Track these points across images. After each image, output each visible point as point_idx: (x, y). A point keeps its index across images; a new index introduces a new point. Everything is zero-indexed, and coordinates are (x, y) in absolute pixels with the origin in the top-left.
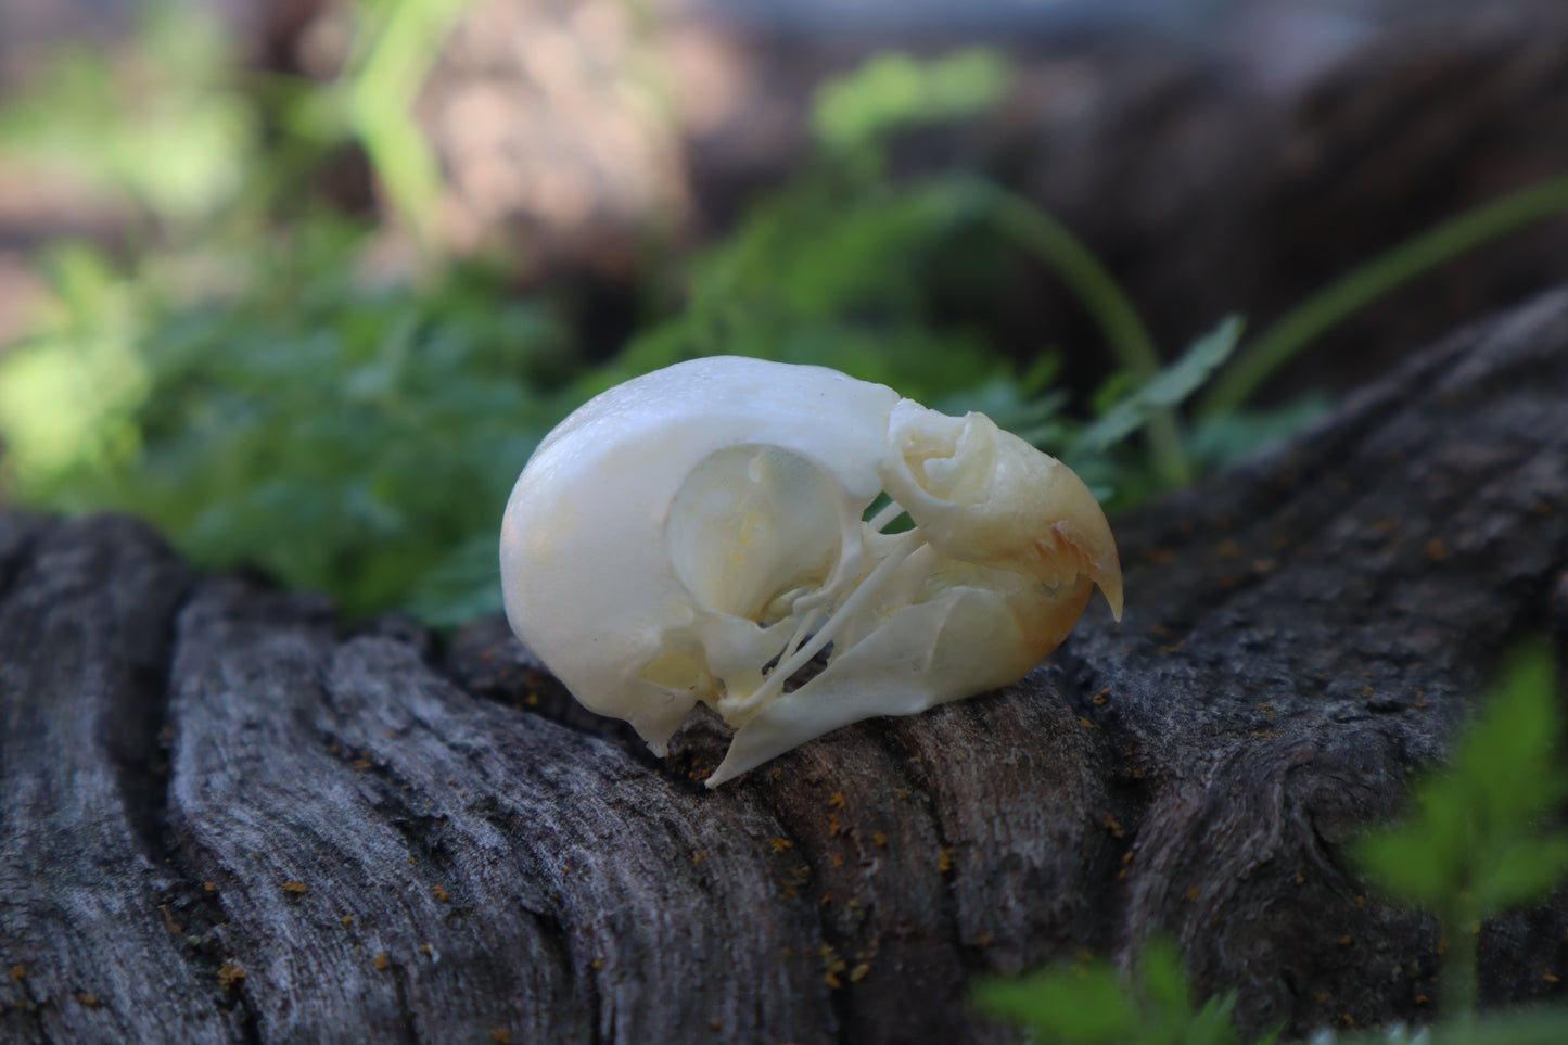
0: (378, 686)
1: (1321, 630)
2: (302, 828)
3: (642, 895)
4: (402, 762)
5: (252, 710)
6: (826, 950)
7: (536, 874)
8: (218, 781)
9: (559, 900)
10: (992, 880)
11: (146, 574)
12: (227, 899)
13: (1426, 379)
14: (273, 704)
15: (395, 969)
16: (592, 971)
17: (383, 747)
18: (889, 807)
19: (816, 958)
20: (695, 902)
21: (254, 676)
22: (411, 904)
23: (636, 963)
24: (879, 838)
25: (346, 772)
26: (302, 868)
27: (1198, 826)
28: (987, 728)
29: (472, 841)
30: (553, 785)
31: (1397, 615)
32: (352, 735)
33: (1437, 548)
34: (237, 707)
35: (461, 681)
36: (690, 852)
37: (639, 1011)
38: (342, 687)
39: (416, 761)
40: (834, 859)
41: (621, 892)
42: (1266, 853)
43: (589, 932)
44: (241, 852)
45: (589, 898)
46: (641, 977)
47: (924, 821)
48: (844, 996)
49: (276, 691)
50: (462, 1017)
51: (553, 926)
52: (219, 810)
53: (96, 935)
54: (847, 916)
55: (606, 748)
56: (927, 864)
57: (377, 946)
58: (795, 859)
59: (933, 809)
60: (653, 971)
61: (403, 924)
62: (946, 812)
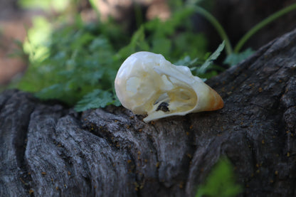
0: (64, 128)
2: (46, 161)
3: (104, 173)
4: (66, 145)
5: (41, 135)
6: (136, 183)
7: (87, 168)
8: (33, 151)
9: (90, 174)
10: (166, 169)
11: (26, 106)
12: (32, 176)
14: (45, 134)
15: (59, 190)
16: (94, 189)
17: (63, 142)
18: (149, 154)
19: (134, 185)
20: (113, 174)
21: (42, 128)
22: (64, 176)
23: (102, 187)
24: (146, 160)
25: (56, 148)
26: (45, 169)
27: (204, 156)
28: (167, 137)
29: (76, 161)
30: (92, 149)
31: (251, 104)
32: (58, 139)
33: (260, 90)
34: (38, 134)
35: (80, 125)
36: (113, 164)
38: (58, 129)
39: (68, 145)
40: (138, 164)
41: (100, 172)
43: (94, 181)
44: (35, 166)
45: (94, 173)
46: (103, 190)
47: (154, 156)
48: (139, 192)
49: (46, 131)
51: (88, 179)
52: (32, 157)
53: (8, 186)
54: (139, 178)
55: (102, 140)
56: (154, 166)
57: (57, 185)
58: (132, 164)
59: (156, 154)
60: (105, 189)
61: (62, 180)
62: (159, 154)
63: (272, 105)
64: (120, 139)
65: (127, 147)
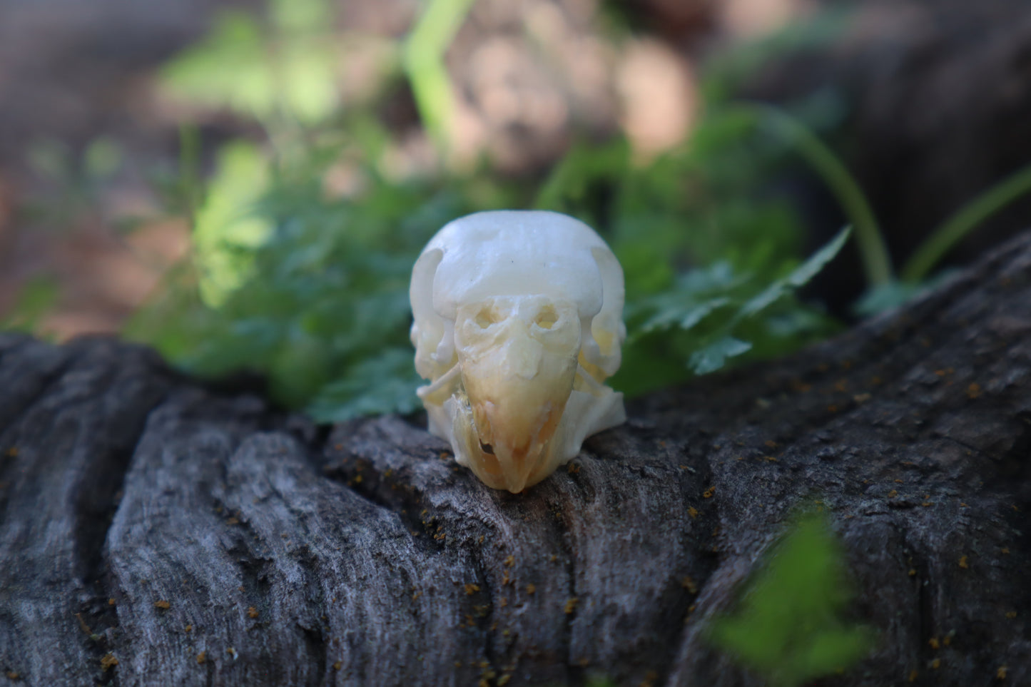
0: (259, 468)
1: (880, 446)
2: (178, 565)
3: (375, 618)
4: (257, 521)
5: (173, 482)
6: (485, 663)
7: (315, 603)
8: (137, 530)
9: (327, 621)
10: (597, 621)
12: (119, 610)
14: (187, 478)
16: (334, 670)
17: (248, 510)
18: (543, 567)
19: (476, 668)
20: (407, 626)
21: (181, 459)
22: (232, 618)
23: (361, 666)
24: (530, 588)
25: (220, 528)
26: (170, 592)
27: (739, 590)
28: (618, 513)
29: (283, 577)
30: (345, 541)
31: (936, 436)
32: (234, 501)
33: (973, 389)
34: (164, 479)
35: (318, 464)
36: (412, 592)
38: (236, 467)
39: (265, 520)
40: (500, 600)
41: (361, 616)
43: (336, 644)
44: (134, 579)
45: (341, 620)
46: (362, 676)
47: (563, 576)
49: (193, 468)
51: (316, 638)
52: (131, 550)
53: (28, 632)
54: (501, 641)
55: (387, 516)
56: (557, 607)
57: (202, 647)
58: (479, 599)
59: (570, 569)
60: (370, 672)
61: (221, 633)
62: (578, 572)
63: (1009, 446)
64: (449, 515)
65: (469, 543)
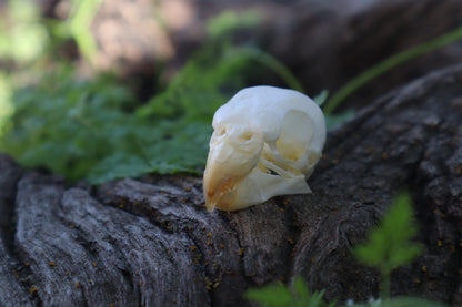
0: (76, 203)
1: (351, 180)
2: (54, 246)
3: (153, 263)
4: (83, 225)
5: (40, 211)
6: (207, 279)
7: (122, 258)
8: (30, 232)
9: (129, 266)
10: (255, 257)
11: (8, 171)
12: (32, 267)
13: (382, 105)
14: (45, 209)
15: (81, 287)
16: (139, 286)
17: (78, 221)
18: (225, 236)
19: (203, 281)
20: (169, 265)
21: (40, 200)
22: (86, 268)
23: (151, 284)
24: (222, 246)
25: (67, 229)
26: (54, 258)
27: (314, 240)
29: (103, 248)
30: (127, 232)
31: (373, 175)
32: (69, 218)
33: (385, 155)
34: (35, 210)
35: (101, 201)
36: (167, 251)
37: (152, 298)
38: (66, 203)
39: (87, 225)
40: (208, 252)
41: (146, 263)
42: (334, 248)
43: (138, 275)
44: (36, 254)
45: (138, 265)
46: (153, 288)
47: (234, 240)
48: (212, 292)
49: (46, 205)
50: (101, 300)
51: (127, 274)
52: (30, 241)
54: (213, 269)
55: (142, 220)
56: (235, 253)
57: (76, 281)
58: (197, 252)
59: (237, 237)
60: (156, 286)
61: (83, 274)
62: (241, 237)
64: (172, 218)
65: (186, 229)
